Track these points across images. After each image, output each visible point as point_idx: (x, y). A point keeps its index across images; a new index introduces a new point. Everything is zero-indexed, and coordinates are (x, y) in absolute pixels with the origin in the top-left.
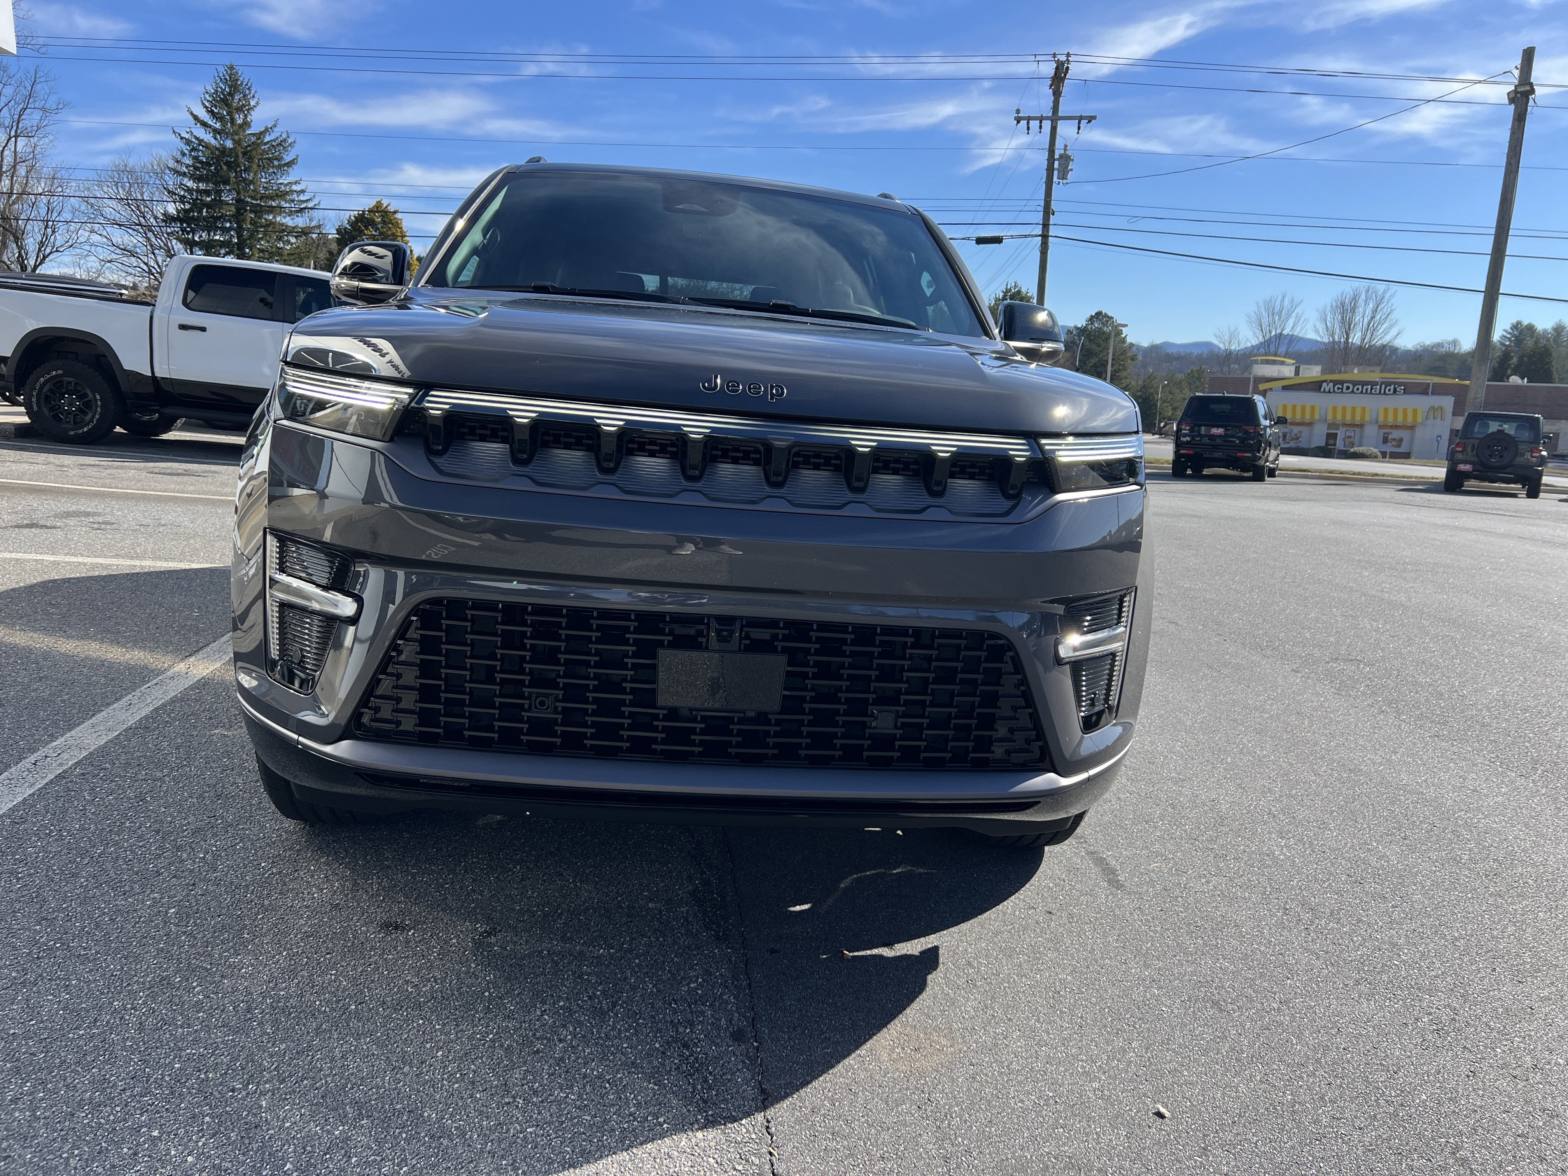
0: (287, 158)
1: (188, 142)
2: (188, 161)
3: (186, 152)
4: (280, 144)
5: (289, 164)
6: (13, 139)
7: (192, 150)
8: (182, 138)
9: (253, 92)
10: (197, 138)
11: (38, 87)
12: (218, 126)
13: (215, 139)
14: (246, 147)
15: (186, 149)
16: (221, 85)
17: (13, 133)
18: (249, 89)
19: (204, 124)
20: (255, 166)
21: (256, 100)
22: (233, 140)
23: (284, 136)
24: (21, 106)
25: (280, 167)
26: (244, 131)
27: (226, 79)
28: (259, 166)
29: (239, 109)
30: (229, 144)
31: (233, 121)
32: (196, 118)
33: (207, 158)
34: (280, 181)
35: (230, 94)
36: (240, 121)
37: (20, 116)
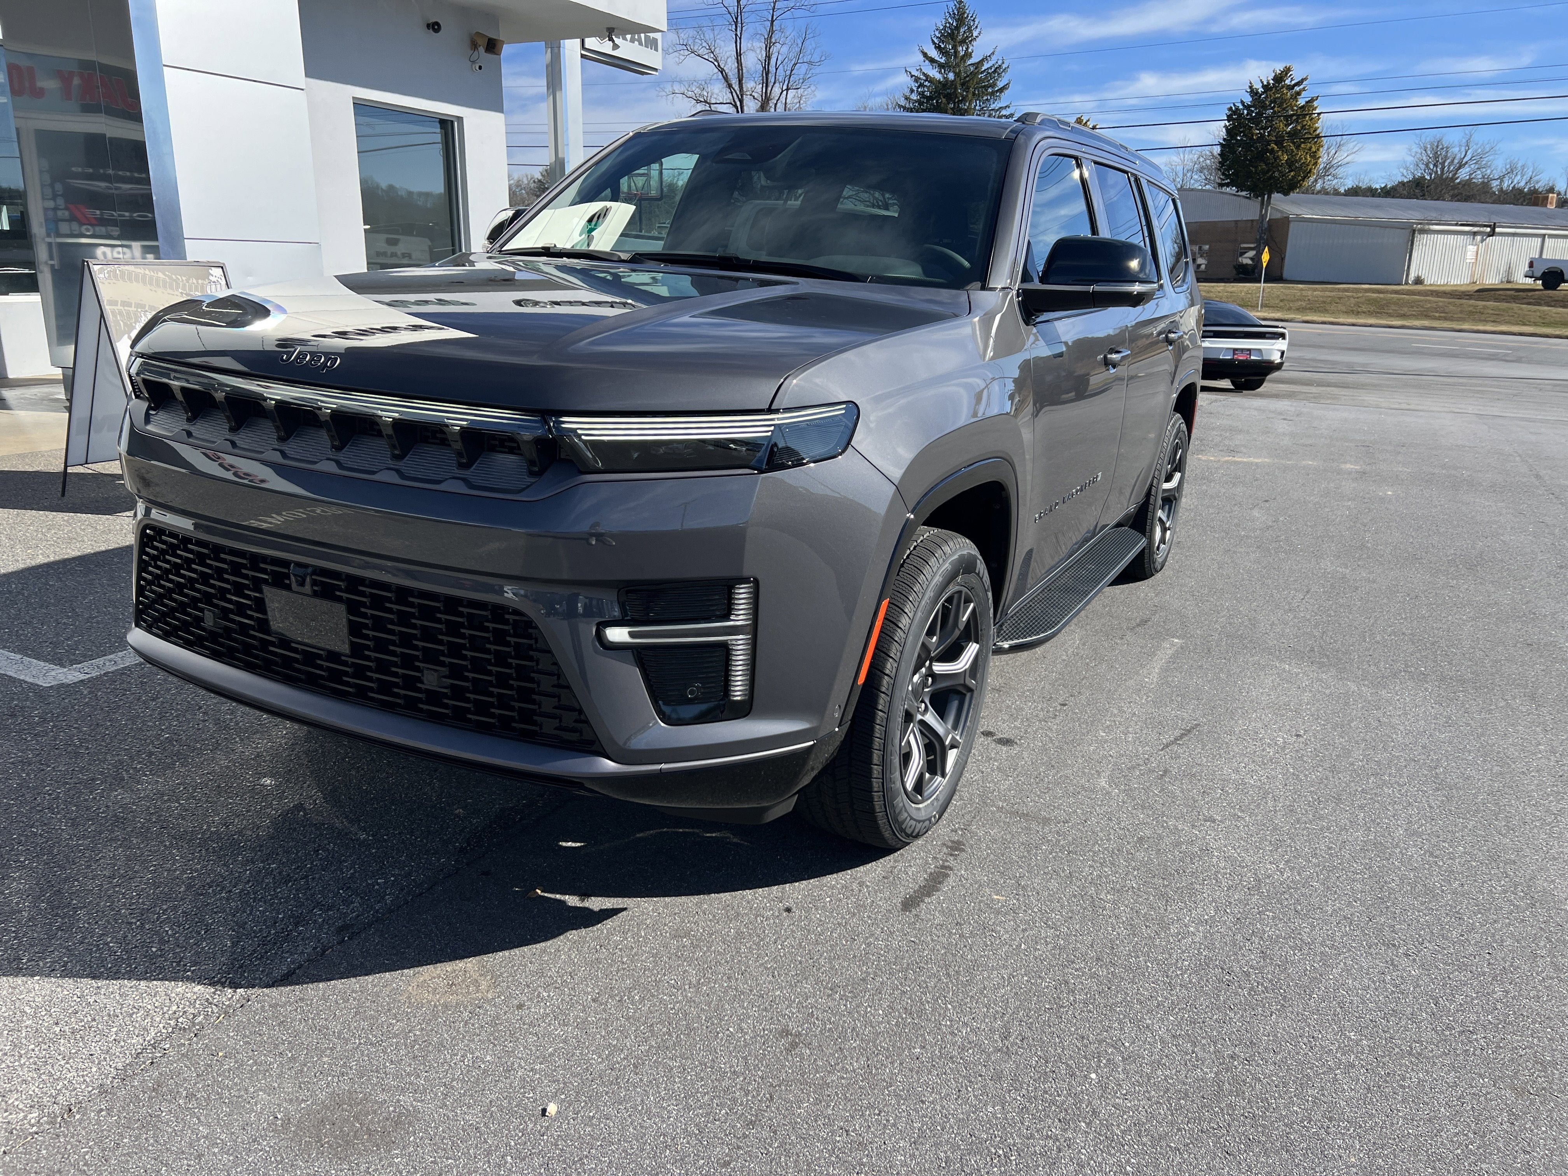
0: (1000, 84)
1: (917, 79)
2: (914, 97)
3: (915, 89)
4: (995, 71)
5: (1001, 90)
6: (785, 92)
7: (918, 87)
8: (912, 76)
9: (976, 23)
10: (924, 74)
11: (807, 43)
12: (943, 61)
13: (940, 72)
14: (965, 78)
15: (914, 86)
16: (950, 20)
17: (785, 87)
18: (974, 20)
19: (932, 61)
20: (970, 96)
21: (978, 30)
22: (954, 72)
23: (1000, 62)
24: (793, 62)
25: (993, 93)
26: (965, 62)
27: (954, 14)
28: (974, 94)
29: (963, 42)
30: (951, 76)
31: (956, 52)
32: (925, 55)
33: (931, 93)
34: (992, 107)
35: (957, 28)
36: (962, 53)
37: (792, 70)
